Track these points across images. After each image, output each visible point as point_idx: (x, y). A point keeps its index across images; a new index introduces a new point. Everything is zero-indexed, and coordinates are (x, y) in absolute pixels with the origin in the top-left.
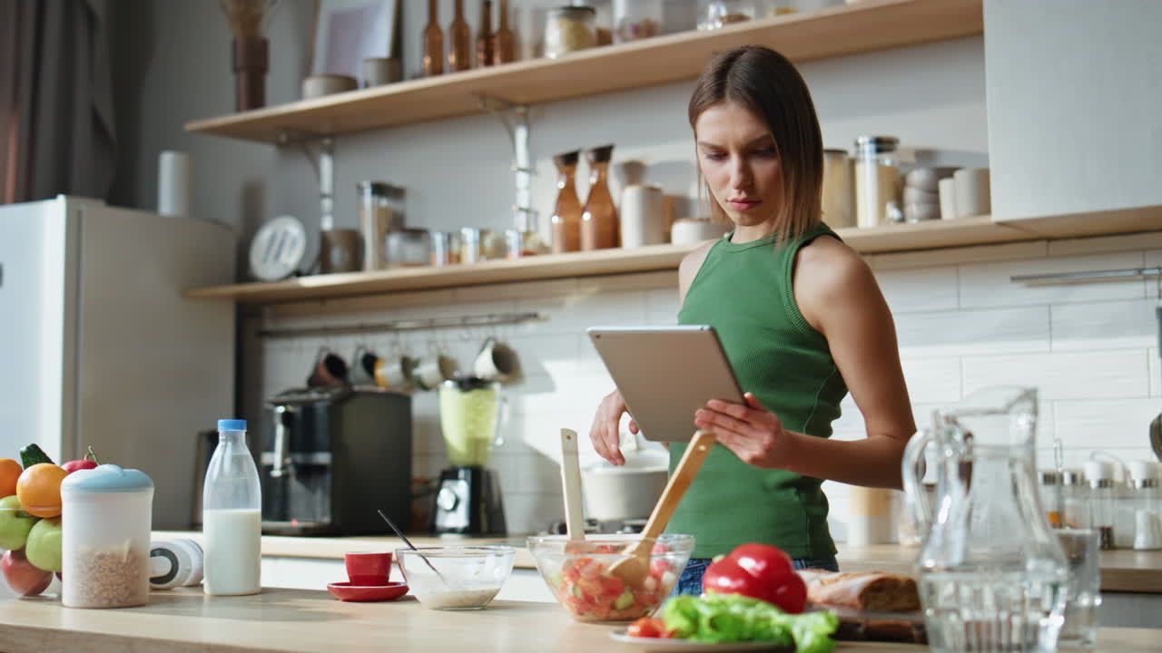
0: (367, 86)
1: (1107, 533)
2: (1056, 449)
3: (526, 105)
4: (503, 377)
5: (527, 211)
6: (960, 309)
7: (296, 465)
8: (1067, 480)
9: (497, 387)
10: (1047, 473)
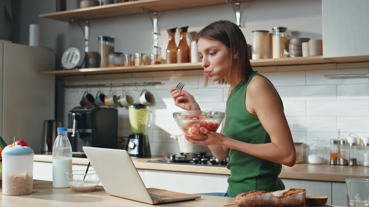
0: (102, 4)
1: (354, 160)
2: (338, 132)
3: (157, 12)
4: (149, 103)
5: (157, 47)
6: (306, 85)
7: (80, 133)
8: (342, 143)
9: (148, 107)
10: (335, 140)
